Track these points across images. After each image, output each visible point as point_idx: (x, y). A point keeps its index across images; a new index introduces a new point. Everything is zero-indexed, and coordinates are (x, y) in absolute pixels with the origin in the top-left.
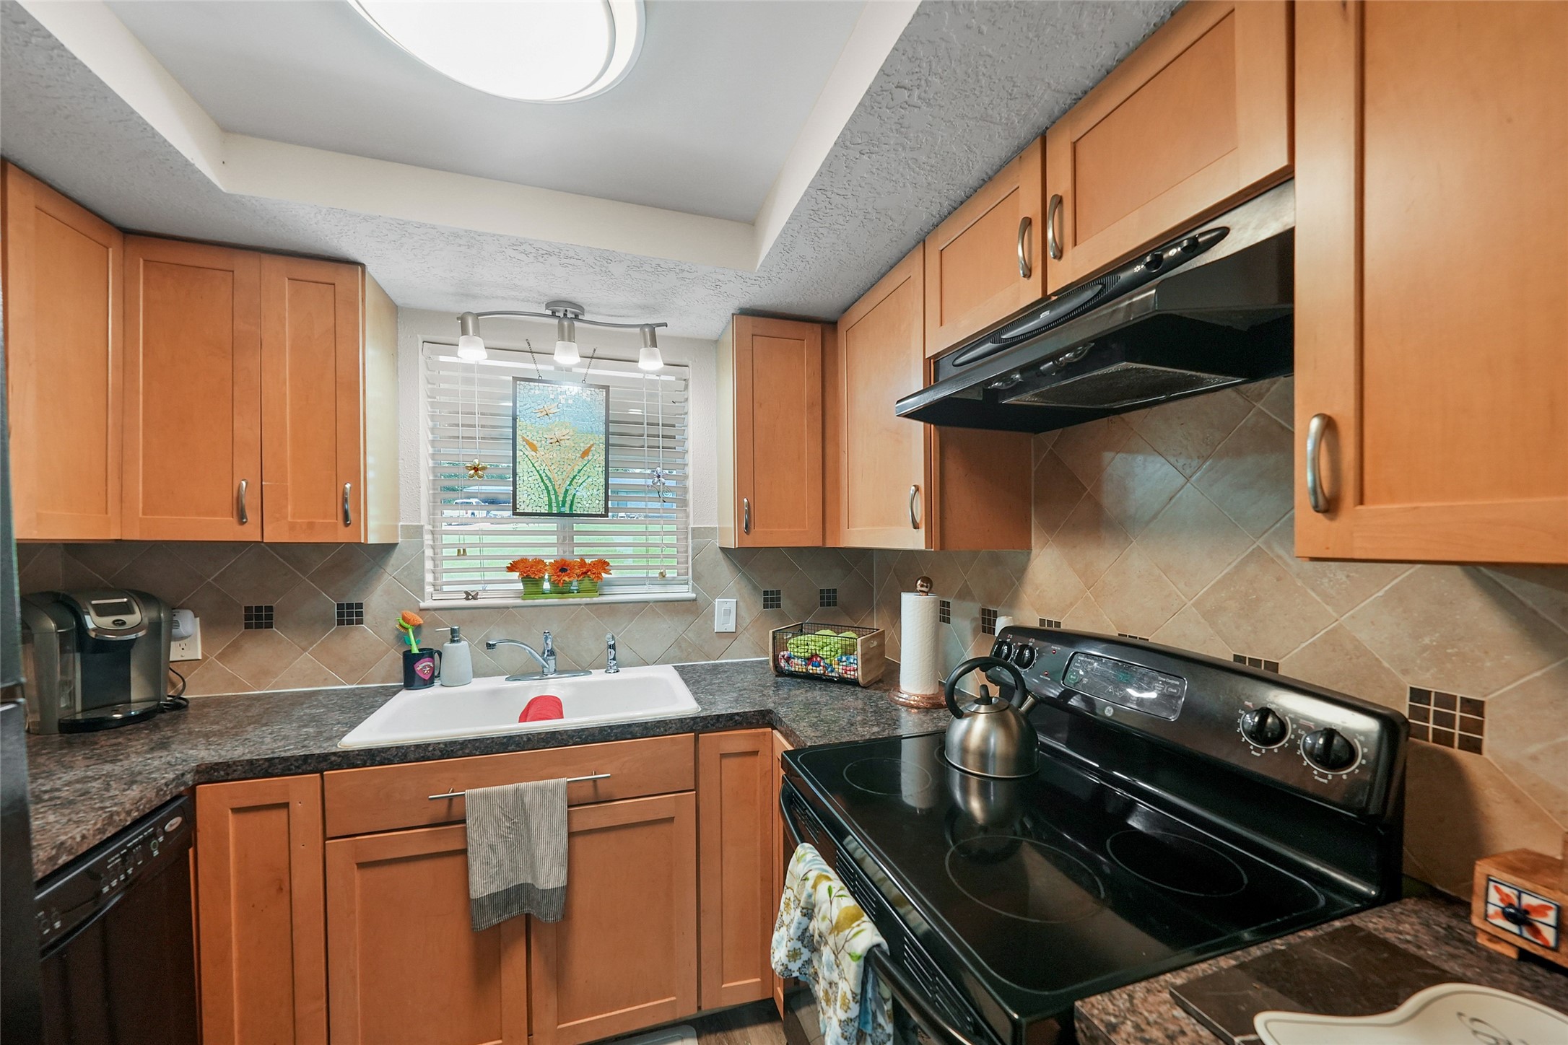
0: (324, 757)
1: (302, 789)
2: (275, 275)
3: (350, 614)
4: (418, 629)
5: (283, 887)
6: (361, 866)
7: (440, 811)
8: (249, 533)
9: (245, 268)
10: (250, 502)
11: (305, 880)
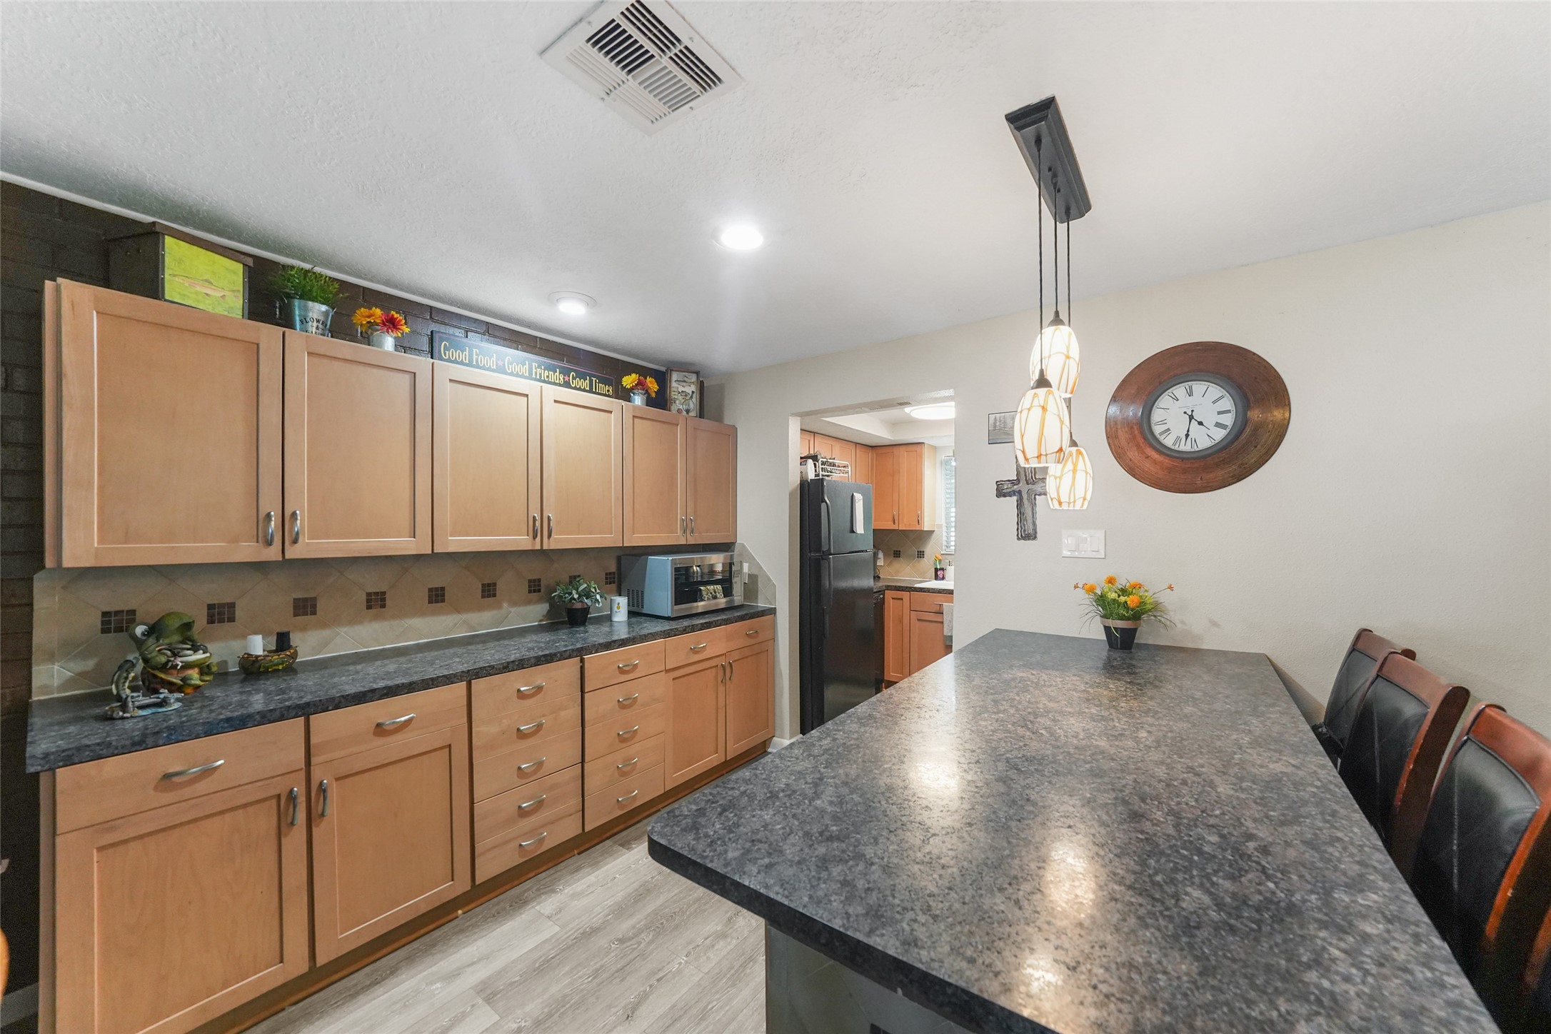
0: (911, 588)
1: (905, 595)
2: (902, 448)
3: (921, 554)
4: (940, 561)
5: (901, 621)
6: (919, 620)
7: (937, 609)
8: (895, 527)
9: (896, 450)
10: (896, 518)
11: (906, 621)
